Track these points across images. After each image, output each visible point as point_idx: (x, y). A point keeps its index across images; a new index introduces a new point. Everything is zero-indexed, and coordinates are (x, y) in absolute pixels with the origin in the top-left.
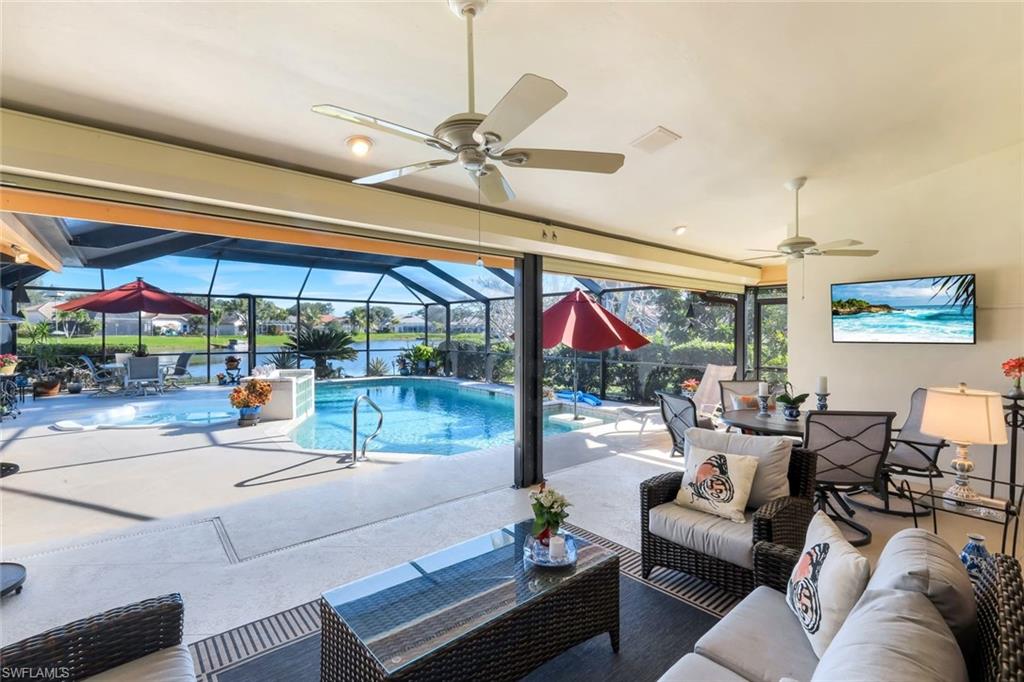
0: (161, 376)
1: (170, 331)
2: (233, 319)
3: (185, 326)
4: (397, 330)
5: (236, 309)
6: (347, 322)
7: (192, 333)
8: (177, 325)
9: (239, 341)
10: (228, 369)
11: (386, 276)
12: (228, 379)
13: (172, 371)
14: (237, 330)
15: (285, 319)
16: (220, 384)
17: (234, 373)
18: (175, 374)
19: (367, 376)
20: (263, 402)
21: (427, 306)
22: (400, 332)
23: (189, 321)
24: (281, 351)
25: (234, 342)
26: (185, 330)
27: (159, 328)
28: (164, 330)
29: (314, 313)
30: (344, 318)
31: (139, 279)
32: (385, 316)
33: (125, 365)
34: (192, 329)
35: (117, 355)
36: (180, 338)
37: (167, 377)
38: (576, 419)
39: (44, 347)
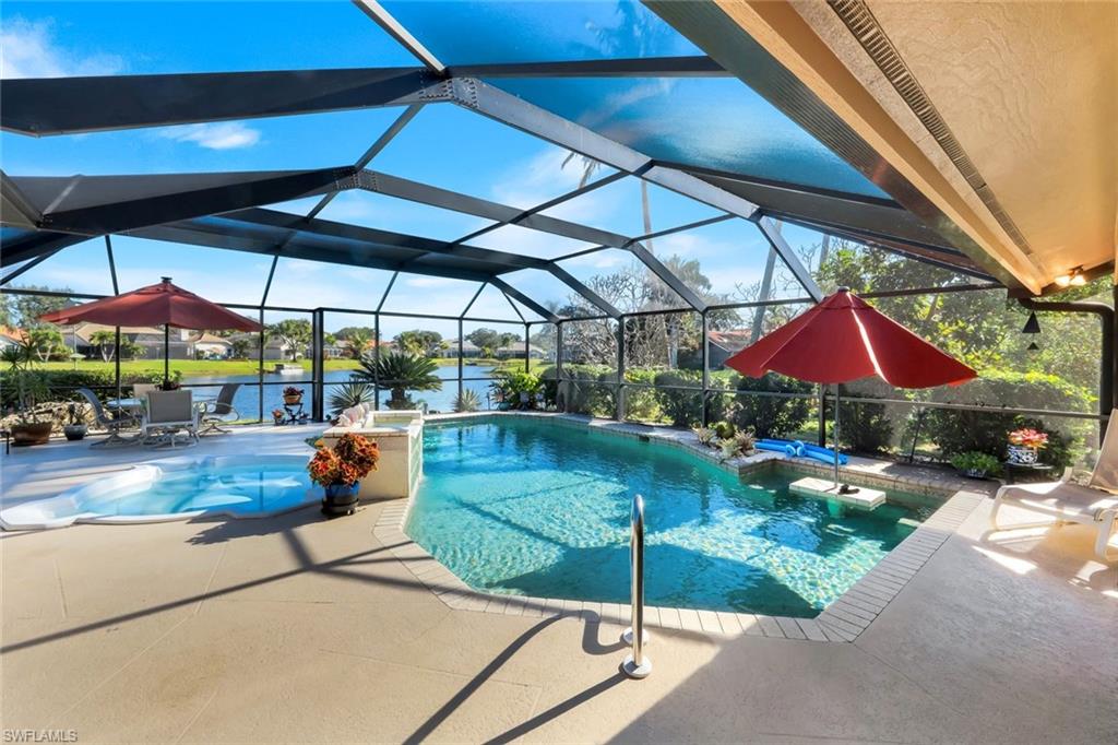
0: (195, 417)
1: (214, 355)
2: (280, 344)
3: (229, 351)
4: (445, 355)
5: (282, 333)
6: (395, 347)
7: (237, 358)
8: (222, 350)
9: (285, 366)
10: (287, 404)
11: (489, 285)
12: (287, 417)
13: (211, 408)
14: (283, 354)
15: (333, 342)
16: (277, 424)
17: (295, 409)
18: (216, 412)
19: (457, 411)
20: (364, 473)
21: (528, 325)
22: (449, 357)
23: (234, 345)
24: (352, 380)
25: (280, 367)
26: (229, 354)
27: (203, 352)
28: (208, 354)
29: (362, 338)
30: (392, 342)
31: (166, 280)
32: (434, 341)
33: (143, 402)
34: (238, 352)
35: (136, 386)
36: (224, 362)
37: (205, 417)
38: (844, 490)
39: (27, 375)
